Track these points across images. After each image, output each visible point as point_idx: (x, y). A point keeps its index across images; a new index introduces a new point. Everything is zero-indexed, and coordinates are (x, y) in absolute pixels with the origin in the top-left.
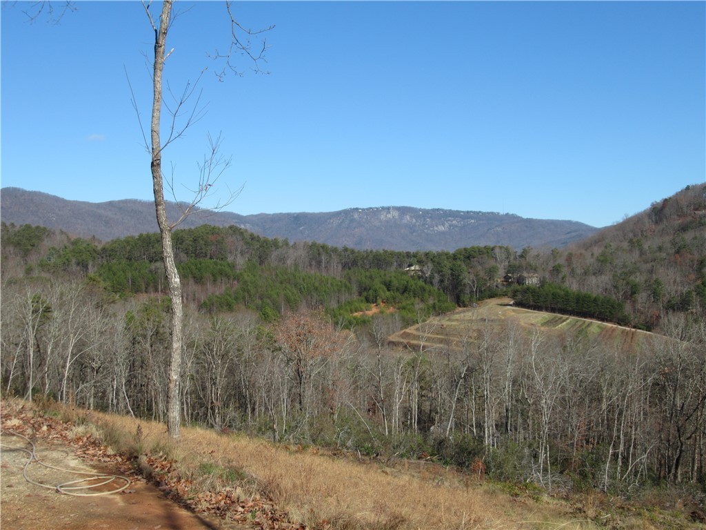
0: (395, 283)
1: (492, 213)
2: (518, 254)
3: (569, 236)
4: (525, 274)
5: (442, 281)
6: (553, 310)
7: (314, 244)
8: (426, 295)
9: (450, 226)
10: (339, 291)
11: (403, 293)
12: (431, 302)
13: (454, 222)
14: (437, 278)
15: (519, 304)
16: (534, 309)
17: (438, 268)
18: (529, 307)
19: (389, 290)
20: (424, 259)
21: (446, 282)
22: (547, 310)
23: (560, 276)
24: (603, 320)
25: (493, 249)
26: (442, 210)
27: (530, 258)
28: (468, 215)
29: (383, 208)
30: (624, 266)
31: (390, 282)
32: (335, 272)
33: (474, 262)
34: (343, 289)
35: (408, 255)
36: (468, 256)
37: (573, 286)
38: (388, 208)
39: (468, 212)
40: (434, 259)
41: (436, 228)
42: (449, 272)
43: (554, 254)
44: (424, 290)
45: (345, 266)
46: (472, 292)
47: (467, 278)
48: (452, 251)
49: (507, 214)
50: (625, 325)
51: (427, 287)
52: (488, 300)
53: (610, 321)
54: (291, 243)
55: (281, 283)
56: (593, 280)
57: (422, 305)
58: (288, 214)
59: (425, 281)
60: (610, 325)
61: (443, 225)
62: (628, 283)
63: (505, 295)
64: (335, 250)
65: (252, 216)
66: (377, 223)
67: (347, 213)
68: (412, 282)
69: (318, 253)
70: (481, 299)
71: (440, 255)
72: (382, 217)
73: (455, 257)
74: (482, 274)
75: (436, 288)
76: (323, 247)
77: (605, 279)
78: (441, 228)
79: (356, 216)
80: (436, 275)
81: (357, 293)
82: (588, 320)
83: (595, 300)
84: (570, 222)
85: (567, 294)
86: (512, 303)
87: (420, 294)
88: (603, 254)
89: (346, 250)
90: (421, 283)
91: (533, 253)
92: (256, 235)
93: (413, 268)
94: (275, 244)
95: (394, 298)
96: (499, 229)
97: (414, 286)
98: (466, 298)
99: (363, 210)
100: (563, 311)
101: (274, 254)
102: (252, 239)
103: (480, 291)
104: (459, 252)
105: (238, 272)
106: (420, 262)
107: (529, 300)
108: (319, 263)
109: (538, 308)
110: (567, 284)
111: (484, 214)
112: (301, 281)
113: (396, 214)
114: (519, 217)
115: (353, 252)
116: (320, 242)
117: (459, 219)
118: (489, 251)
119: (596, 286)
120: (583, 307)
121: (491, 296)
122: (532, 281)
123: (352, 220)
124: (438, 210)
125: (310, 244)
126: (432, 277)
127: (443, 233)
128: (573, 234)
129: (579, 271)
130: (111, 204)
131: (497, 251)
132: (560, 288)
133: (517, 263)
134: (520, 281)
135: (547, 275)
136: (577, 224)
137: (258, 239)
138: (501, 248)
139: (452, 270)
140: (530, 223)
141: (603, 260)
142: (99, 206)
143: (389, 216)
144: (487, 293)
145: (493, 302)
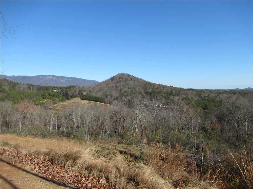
0: (51, 94)
1: (76, 78)
2: (82, 87)
3: (93, 83)
4: (83, 92)
5: (63, 94)
6: (90, 100)
7: (29, 84)
10: (36, 96)
11: (53, 96)
12: (60, 98)
13: (66, 79)
14: (62, 93)
15: (82, 99)
17: (62, 91)
18: (84, 100)
19: (49, 96)
20: (59, 88)
21: (64, 94)
22: (88, 100)
23: (91, 93)
24: (100, 102)
25: (76, 86)
26: (63, 76)
28: (70, 78)
30: (105, 90)
31: (50, 94)
32: (35, 91)
33: (71, 89)
34: (37, 95)
35: (54, 87)
36: (70, 88)
37: (94, 95)
38: (49, 76)
39: (70, 77)
40: (61, 88)
41: (62, 81)
43: (90, 88)
44: (59, 96)
45: (37, 90)
46: (70, 96)
47: (69, 93)
48: (66, 86)
49: (79, 78)
50: (105, 103)
51: (59, 95)
53: (102, 102)
54: (22, 84)
55: (19, 94)
56: (98, 93)
57: (58, 99)
58: (21, 76)
59: (59, 94)
60: (102, 103)
61: (64, 80)
62: (106, 94)
63: (78, 97)
64: (35, 86)
65: (10, 76)
66: (46, 79)
67: (38, 76)
68: (55, 94)
69: (30, 86)
70: (73, 98)
71: (63, 87)
72: (48, 78)
73: (66, 88)
74: (73, 92)
75: (62, 95)
76: (31, 85)
77: (101, 93)
78: (63, 81)
79: (41, 77)
81: (41, 97)
82: (97, 102)
83: (99, 98)
84: (93, 80)
85: (93, 97)
86: (80, 99)
87: (57, 97)
88: (101, 88)
89: (38, 85)
90: (58, 94)
91: (85, 87)
92: (11, 81)
93: (56, 90)
94: (18, 84)
95: (51, 98)
96: (77, 82)
97: (56, 95)
98: (69, 98)
99: (43, 76)
100: (92, 100)
101: (17, 86)
102: (10, 82)
103: (73, 96)
104: (68, 87)
105: (6, 91)
106: (57, 89)
107: (84, 98)
108: (30, 89)
109: (86, 100)
110: (93, 94)
111: (73, 78)
112: (25, 93)
113: (52, 77)
114: (82, 79)
115: (40, 86)
116: (31, 83)
117: (67, 79)
118: (75, 87)
119: (99, 95)
120: (96, 99)
121: (75, 97)
122: (85, 94)
123: (40, 78)
124: (62, 76)
125: (28, 84)
126: (61, 93)
127: (63, 82)
128: (94, 83)
129: (95, 91)
131: (77, 87)
132: (91, 95)
133: (81, 89)
134: (82, 94)
135: (88, 92)
136: (95, 81)
137: (12, 82)
139: (66, 91)
140: (84, 80)
141: (101, 89)
143: (50, 77)
144: (74, 96)
145: (76, 98)
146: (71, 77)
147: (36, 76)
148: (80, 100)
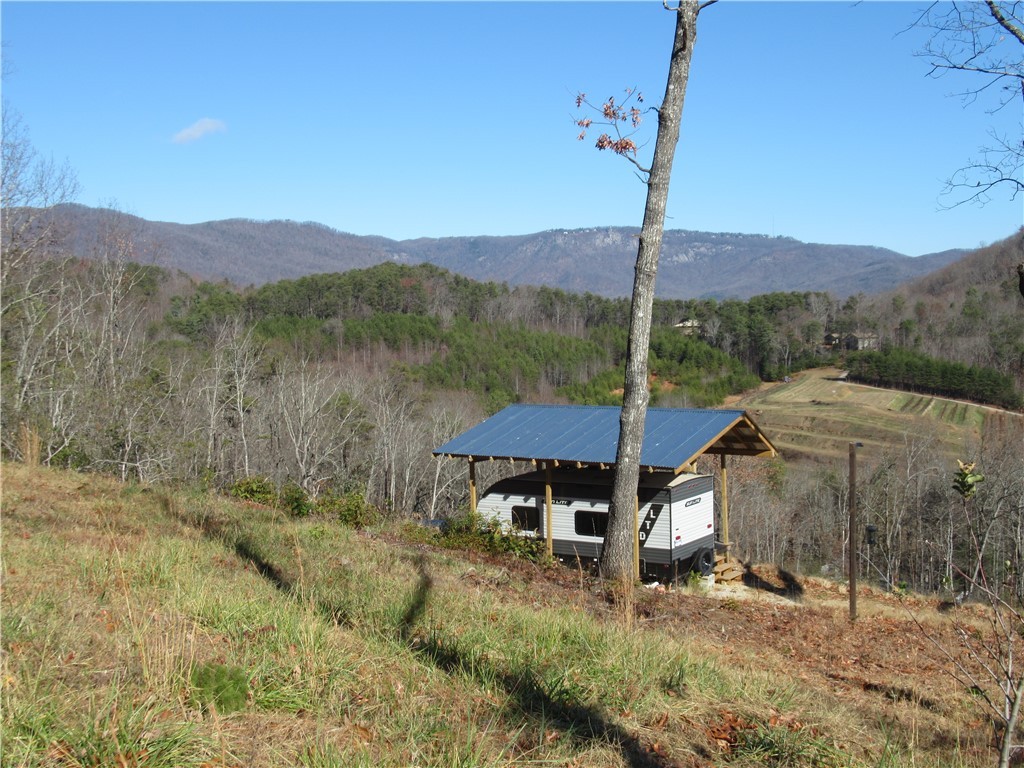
0: (668, 347)
1: (758, 236)
2: (843, 303)
4: (858, 334)
5: (734, 344)
6: (907, 387)
7: (544, 290)
8: (715, 364)
9: (696, 254)
10: (589, 358)
11: (681, 362)
12: (724, 375)
13: (702, 249)
14: (728, 339)
15: (855, 378)
16: (879, 386)
17: (729, 324)
18: (870, 382)
19: (659, 357)
20: (704, 310)
21: (741, 347)
22: (898, 386)
23: (912, 338)
24: (981, 402)
25: (806, 296)
26: (685, 232)
27: (860, 312)
28: (722, 239)
29: (599, 229)
30: (1002, 322)
31: (660, 344)
32: (576, 330)
33: (782, 315)
34: (595, 355)
35: (679, 304)
36: (772, 306)
37: (931, 351)
38: (607, 230)
39: (722, 235)
40: (725, 312)
41: (675, 258)
42: (747, 331)
43: (897, 305)
44: (712, 357)
45: (589, 321)
46: (781, 360)
47: (776, 340)
48: (745, 298)
49: (779, 238)
50: (1014, 409)
51: (716, 352)
52: (807, 372)
53: (991, 403)
54: (512, 289)
55: (507, 347)
56: (963, 344)
57: (711, 380)
58: (462, 240)
59: (710, 343)
60: (992, 409)
61: (686, 253)
62: (1016, 349)
63: (830, 364)
64: (574, 298)
65: (410, 241)
66: (590, 251)
67: (546, 237)
68: (693, 346)
69: (549, 302)
70: (795, 369)
71: (729, 305)
72: (598, 242)
73: (751, 310)
74: (798, 334)
75: (727, 354)
76: (556, 294)
77: (980, 341)
78: (683, 258)
79: (560, 241)
80: (727, 335)
81: (612, 362)
82: (961, 403)
83: (970, 373)
84: (870, 249)
85: (928, 364)
86: (844, 375)
87: (704, 362)
88: (969, 305)
90: (705, 346)
91: (866, 303)
93: (689, 324)
94: (491, 291)
95: (669, 369)
96: (768, 259)
97: (696, 351)
98: (772, 368)
99: (570, 232)
100: (922, 389)
101: (491, 305)
102: (457, 283)
103: (794, 359)
104: (757, 301)
105: (446, 331)
106: (699, 316)
107: (874, 372)
108: (550, 316)
109: (883, 383)
110: (922, 349)
111: (745, 237)
112: (534, 344)
113: (618, 237)
114: (795, 242)
116: (552, 284)
117: (709, 245)
118: (802, 301)
119: (967, 352)
120: (951, 384)
121: (810, 366)
122: (866, 343)
123: (555, 247)
124: (679, 231)
125: (539, 290)
126: (720, 338)
127: (686, 265)
129: (939, 329)
130: (209, 226)
131: (813, 299)
132: (914, 355)
133: (843, 317)
134: (851, 344)
135: (892, 336)
136: (881, 251)
138: (818, 295)
139: (749, 327)
140: (813, 251)
141: (971, 313)
142: (192, 228)
143: (608, 241)
144: (804, 361)
145: (815, 375)
146: (731, 235)
147: (533, 238)
148: (850, 388)
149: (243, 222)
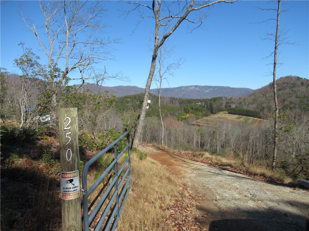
0: (194, 108)
1: (222, 86)
2: (229, 99)
4: (231, 105)
5: (207, 107)
6: (239, 115)
7: (171, 97)
8: (203, 111)
9: (210, 90)
10: (178, 110)
11: (196, 110)
12: (204, 113)
14: (206, 106)
15: (229, 113)
16: (234, 114)
17: (206, 103)
18: (232, 114)
19: (192, 110)
20: (202, 101)
22: (237, 114)
23: (241, 105)
24: (254, 117)
25: (222, 98)
26: (208, 86)
27: (232, 100)
28: (215, 87)
29: (190, 86)
30: (261, 102)
32: (177, 105)
33: (216, 101)
34: (180, 110)
35: (198, 100)
36: (215, 100)
37: (245, 108)
38: (192, 86)
42: (209, 104)
43: (240, 98)
44: (202, 109)
45: (180, 103)
46: (216, 110)
47: (215, 106)
48: (210, 98)
49: (227, 87)
50: (261, 118)
51: (203, 109)
52: (221, 112)
53: (256, 117)
54: (165, 97)
55: (163, 108)
56: (251, 106)
57: (202, 114)
59: (202, 107)
60: (256, 118)
61: (208, 90)
62: (261, 107)
63: (225, 110)
64: (177, 99)
65: (154, 89)
66: (189, 90)
67: (180, 88)
68: (199, 107)
69: (172, 100)
70: (218, 112)
71: (206, 100)
72: (190, 88)
73: (211, 100)
74: (219, 105)
75: (205, 109)
76: (174, 98)
77: (255, 106)
78: (207, 91)
79: (183, 88)
80: (205, 105)
81: (183, 111)
82: (249, 117)
83: (252, 112)
84: (245, 88)
85: (243, 110)
86: (227, 113)
87: (201, 111)
88: (254, 98)
89: (180, 99)
90: (201, 107)
91: (234, 98)
93: (199, 103)
95: (194, 112)
96: (224, 91)
97: (199, 109)
98: (214, 111)
99: (185, 87)
100: (242, 115)
103: (218, 110)
104: (212, 99)
105: (151, 105)
106: (201, 102)
107: (232, 112)
108: (173, 102)
110: (243, 107)
111: (220, 87)
112: (168, 108)
113: (194, 87)
114: (230, 87)
115: (182, 99)
116: (173, 96)
117: (212, 88)
118: (220, 98)
119: (252, 108)
120: (248, 114)
121: (221, 111)
122: (233, 106)
123: (182, 90)
124: (206, 86)
126: (204, 106)
127: (208, 93)
128: (246, 92)
129: (247, 103)
130: (115, 87)
131: (223, 98)
132: (241, 108)
133: (229, 101)
134: (230, 106)
135: (238, 105)
136: (248, 89)
137: (156, 96)
138: (224, 97)
140: (233, 89)
141: (254, 100)
143: (192, 88)
145: (222, 112)
146: (217, 86)
147: (177, 88)
148: (228, 115)
149: (121, 86)
